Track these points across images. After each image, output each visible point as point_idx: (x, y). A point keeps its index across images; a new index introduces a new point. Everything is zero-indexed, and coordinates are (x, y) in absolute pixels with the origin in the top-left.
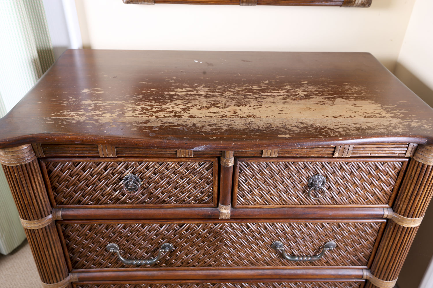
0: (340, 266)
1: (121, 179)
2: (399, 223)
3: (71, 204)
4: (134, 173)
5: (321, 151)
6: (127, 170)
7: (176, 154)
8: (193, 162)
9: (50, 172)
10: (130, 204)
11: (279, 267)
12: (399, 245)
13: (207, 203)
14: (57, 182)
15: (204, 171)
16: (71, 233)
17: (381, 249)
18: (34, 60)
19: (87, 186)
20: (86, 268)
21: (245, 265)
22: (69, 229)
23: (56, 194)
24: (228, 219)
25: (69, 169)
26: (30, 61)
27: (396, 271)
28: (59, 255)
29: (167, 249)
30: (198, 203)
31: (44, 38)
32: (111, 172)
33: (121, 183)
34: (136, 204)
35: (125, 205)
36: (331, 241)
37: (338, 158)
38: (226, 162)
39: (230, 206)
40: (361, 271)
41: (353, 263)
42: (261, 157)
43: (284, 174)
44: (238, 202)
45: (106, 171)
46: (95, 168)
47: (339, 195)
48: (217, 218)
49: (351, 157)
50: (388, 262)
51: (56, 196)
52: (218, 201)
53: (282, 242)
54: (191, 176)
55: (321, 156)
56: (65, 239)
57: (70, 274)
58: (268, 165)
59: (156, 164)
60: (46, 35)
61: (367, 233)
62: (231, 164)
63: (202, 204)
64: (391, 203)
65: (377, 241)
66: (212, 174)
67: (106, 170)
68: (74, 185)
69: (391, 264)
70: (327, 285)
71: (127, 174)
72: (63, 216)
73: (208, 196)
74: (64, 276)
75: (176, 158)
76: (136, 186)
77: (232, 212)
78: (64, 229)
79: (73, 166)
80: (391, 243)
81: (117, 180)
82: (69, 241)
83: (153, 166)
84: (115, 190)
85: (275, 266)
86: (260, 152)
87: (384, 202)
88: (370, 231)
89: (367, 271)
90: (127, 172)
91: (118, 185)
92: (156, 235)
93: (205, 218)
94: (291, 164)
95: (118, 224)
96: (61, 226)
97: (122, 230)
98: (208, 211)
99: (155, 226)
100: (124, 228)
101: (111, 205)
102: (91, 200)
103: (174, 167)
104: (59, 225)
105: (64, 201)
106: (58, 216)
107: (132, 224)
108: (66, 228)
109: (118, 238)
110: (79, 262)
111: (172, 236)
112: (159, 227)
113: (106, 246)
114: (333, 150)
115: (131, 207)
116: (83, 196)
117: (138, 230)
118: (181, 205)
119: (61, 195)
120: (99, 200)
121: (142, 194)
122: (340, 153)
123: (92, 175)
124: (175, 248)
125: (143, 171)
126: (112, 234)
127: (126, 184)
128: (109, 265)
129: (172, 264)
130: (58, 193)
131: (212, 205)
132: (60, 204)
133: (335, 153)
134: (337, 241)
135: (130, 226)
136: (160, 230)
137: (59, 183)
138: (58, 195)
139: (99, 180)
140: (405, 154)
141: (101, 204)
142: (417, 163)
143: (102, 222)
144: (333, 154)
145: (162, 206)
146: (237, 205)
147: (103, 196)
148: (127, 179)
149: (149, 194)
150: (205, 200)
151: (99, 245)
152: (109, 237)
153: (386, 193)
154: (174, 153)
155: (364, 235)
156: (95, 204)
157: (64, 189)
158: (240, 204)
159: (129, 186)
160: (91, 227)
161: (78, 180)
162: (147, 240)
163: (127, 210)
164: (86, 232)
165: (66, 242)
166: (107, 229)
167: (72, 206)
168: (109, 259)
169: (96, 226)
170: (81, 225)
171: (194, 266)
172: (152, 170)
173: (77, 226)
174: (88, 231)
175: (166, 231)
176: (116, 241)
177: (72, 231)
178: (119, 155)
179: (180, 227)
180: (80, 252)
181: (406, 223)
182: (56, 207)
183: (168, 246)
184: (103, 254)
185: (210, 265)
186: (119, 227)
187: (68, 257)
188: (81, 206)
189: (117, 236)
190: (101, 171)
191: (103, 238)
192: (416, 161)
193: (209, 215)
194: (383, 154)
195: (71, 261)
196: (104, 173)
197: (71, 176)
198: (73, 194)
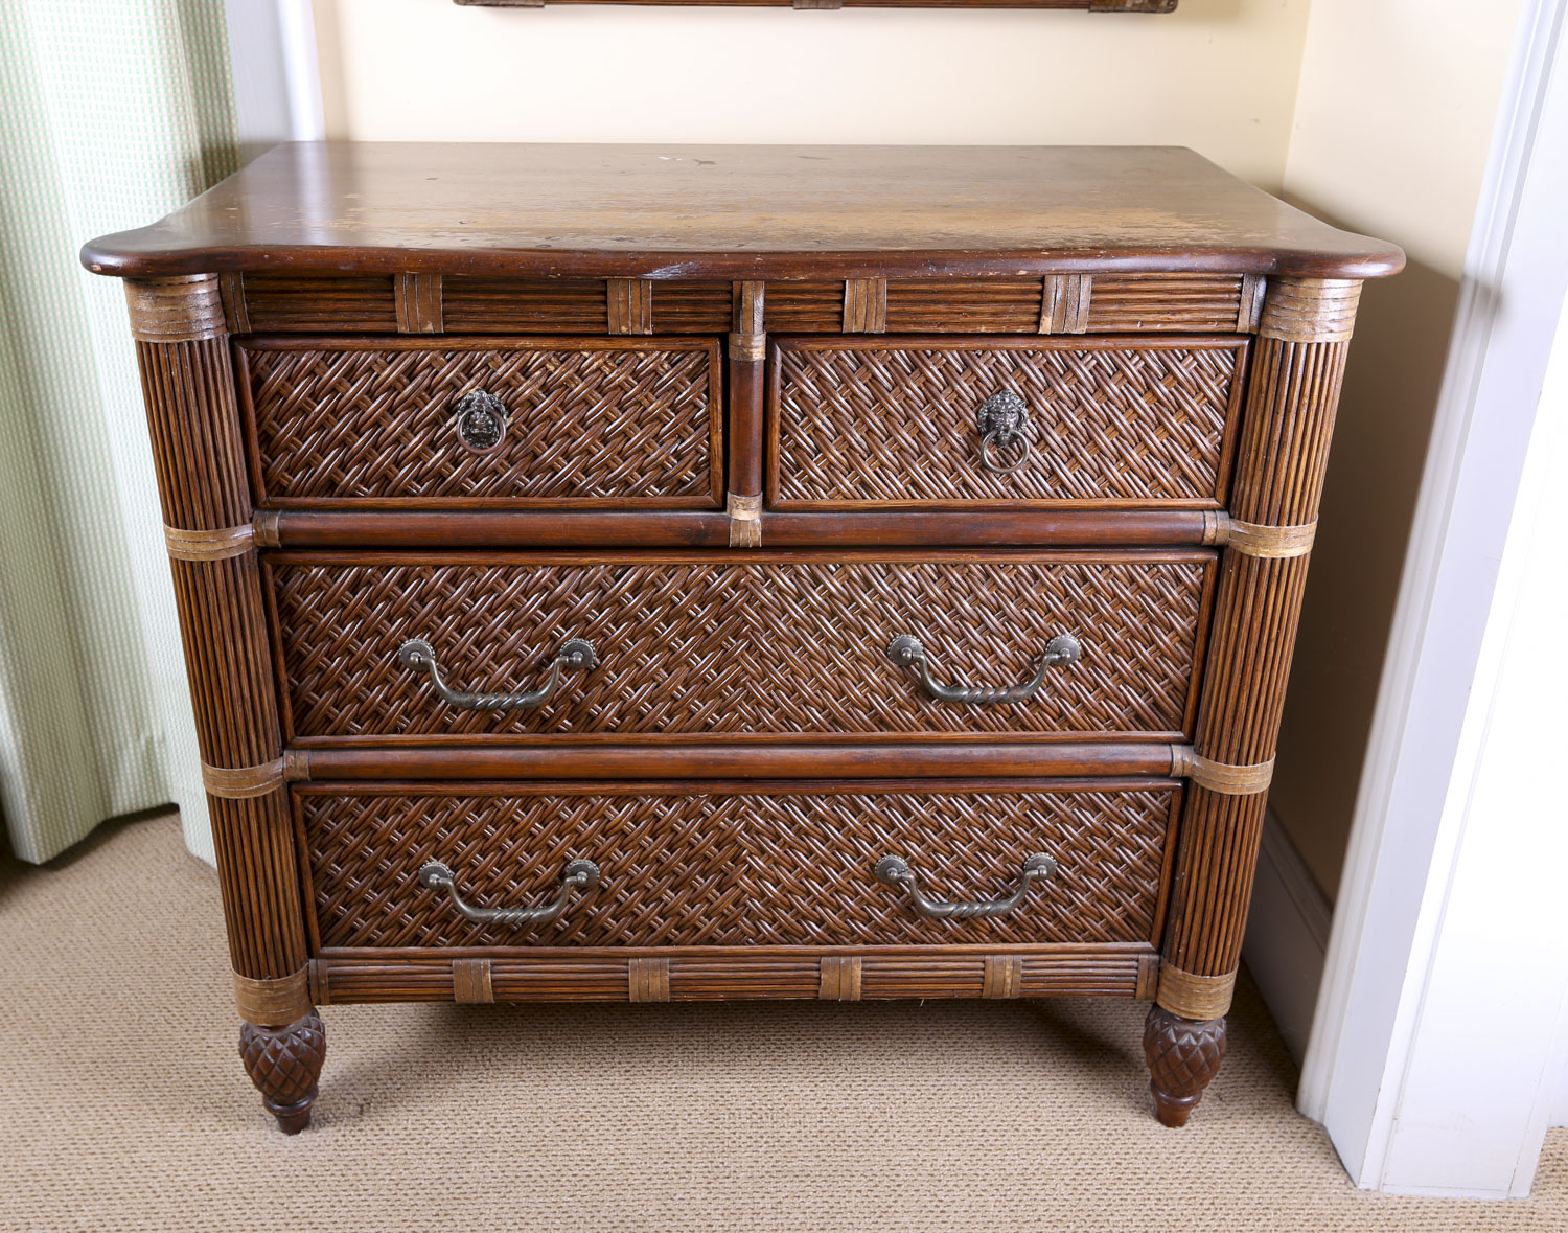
0: (1104, 733)
1: (450, 409)
2: (1249, 550)
3: (307, 495)
4: (487, 388)
5: (1004, 313)
6: (470, 379)
7: (606, 323)
8: (653, 351)
9: (258, 383)
10: (474, 495)
11: (915, 734)
12: (1256, 626)
13: (691, 491)
14: (274, 419)
15: (683, 383)
16: (301, 600)
17: (1214, 658)
18: (192, 165)
19: (356, 433)
20: (333, 734)
21: (814, 727)
22: (296, 582)
23: (269, 460)
24: (755, 549)
25: (312, 373)
27: (1262, 725)
28: (261, 671)
29: (577, 656)
30: (666, 494)
32: (426, 382)
33: (452, 420)
34: (492, 495)
35: (459, 500)
36: (1063, 633)
37: (1054, 335)
38: (743, 346)
39: (759, 498)
40: (1166, 748)
41: (1140, 721)
42: (840, 334)
43: (910, 392)
44: (781, 491)
45: (411, 381)
46: (384, 370)
47: (1069, 464)
48: (721, 542)
49: (1088, 335)
50: (1234, 692)
51: (268, 466)
52: (726, 488)
53: (918, 637)
54: (646, 397)
55: (1004, 329)
56: (281, 620)
57: (286, 753)
58: (862, 363)
59: (550, 360)
61: (1167, 602)
62: (758, 354)
63: (679, 498)
64: (1221, 493)
65: (1199, 632)
66: (707, 392)
67: (411, 379)
68: (321, 427)
69: (1244, 701)
70: (1068, 806)
71: (472, 391)
72: (282, 533)
73: (697, 469)
74: (272, 755)
75: (605, 336)
76: (492, 426)
77: (764, 521)
78: (281, 583)
79: (322, 364)
80: (1235, 626)
81: (440, 413)
82: (290, 628)
83: (542, 365)
84: (433, 446)
85: (903, 730)
86: (836, 318)
87: (1203, 492)
88: (1173, 594)
89: (1186, 748)
90: (469, 384)
91: (444, 428)
92: (546, 608)
93: (687, 542)
94: (924, 356)
95: (437, 567)
96: (274, 573)
97: (446, 588)
98: (696, 519)
99: (543, 575)
100: (454, 581)
101: (421, 498)
102: (364, 481)
103: (599, 369)
104: (268, 567)
105: (290, 482)
106: (268, 531)
107: (479, 566)
108: (286, 580)
109: (435, 618)
110: (315, 707)
111: (593, 614)
112: (554, 579)
113: (397, 647)
114: (1035, 308)
115: (477, 506)
116: (343, 466)
117: (492, 591)
118: (618, 500)
119: (281, 462)
120: (385, 479)
121: (508, 458)
122: (1056, 318)
123: (371, 394)
124: (602, 656)
125: (514, 382)
126: (416, 603)
127: (466, 421)
128: (404, 722)
129: (591, 718)
130: (274, 455)
131: (709, 498)
132: (276, 495)
133: (1044, 317)
134: (1083, 634)
135: (472, 574)
136: (559, 589)
137: (280, 419)
138: (273, 461)
139: (391, 410)
140: (1236, 322)
141: (391, 496)
142: (1270, 344)
143: (390, 557)
144: (1038, 323)
145: (564, 502)
146: (780, 498)
147: (398, 464)
148: (468, 406)
149: (528, 458)
150: (686, 483)
151: (378, 643)
152: (408, 614)
153: (1204, 459)
154: (602, 318)
155: (1158, 610)
156: (375, 494)
157: (292, 442)
158: (788, 498)
159: (474, 426)
160: (358, 576)
161: (333, 412)
162: (519, 628)
163: (464, 515)
164: (343, 594)
165: (283, 630)
166: (403, 583)
167: (310, 500)
168: (404, 696)
169: (373, 575)
170: (329, 568)
171: (658, 729)
172: (539, 378)
173: (317, 574)
174: (347, 593)
175: (574, 592)
176: (428, 628)
177: (303, 592)
178: (452, 328)
179: (617, 580)
180: (319, 669)
181: (1265, 546)
182: (265, 503)
183: (582, 649)
184: (385, 681)
185: (707, 727)
186: (439, 578)
187: (285, 687)
188: (334, 500)
189: (429, 612)
190: (398, 379)
191: (390, 619)
192: (1267, 339)
193: (701, 530)
194: (1177, 322)
195: (293, 703)
196: (405, 387)
197: (315, 396)
198: (314, 458)
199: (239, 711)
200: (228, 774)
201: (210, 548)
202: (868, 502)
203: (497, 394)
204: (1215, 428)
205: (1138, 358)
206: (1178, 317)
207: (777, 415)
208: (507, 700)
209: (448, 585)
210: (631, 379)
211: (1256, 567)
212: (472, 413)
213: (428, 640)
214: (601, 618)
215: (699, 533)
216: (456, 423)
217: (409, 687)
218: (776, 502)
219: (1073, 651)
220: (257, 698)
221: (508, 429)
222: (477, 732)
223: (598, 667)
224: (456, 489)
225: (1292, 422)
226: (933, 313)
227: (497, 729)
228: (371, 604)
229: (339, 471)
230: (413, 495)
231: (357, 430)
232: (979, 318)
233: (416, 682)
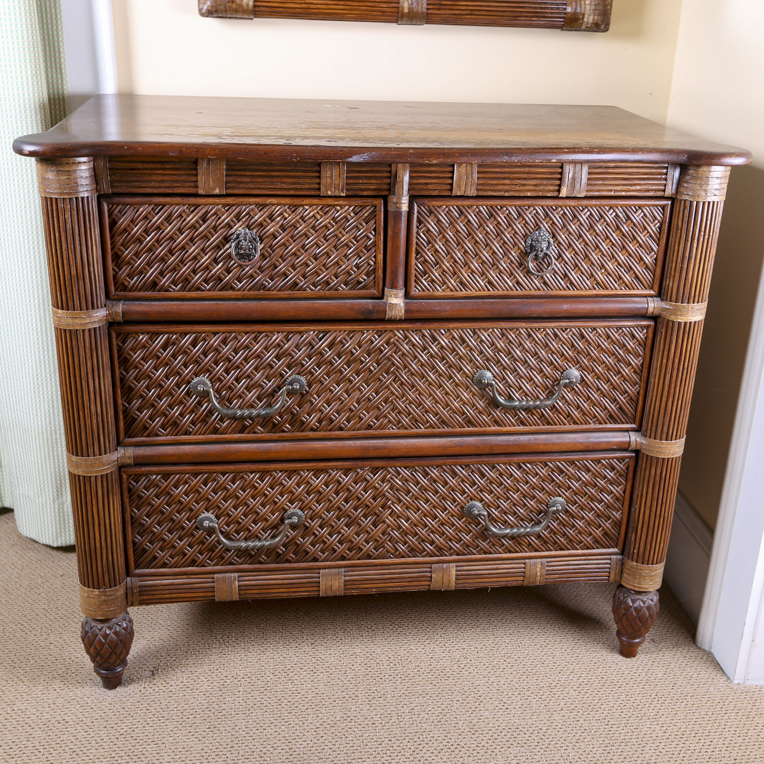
0: (592, 426)
1: (227, 239)
2: (672, 318)
3: (139, 291)
4: (248, 227)
5: (540, 185)
6: (239, 221)
7: (319, 189)
8: (345, 206)
9: (113, 223)
10: (239, 290)
11: (488, 429)
12: (677, 360)
13: (364, 287)
14: (122, 245)
15: (361, 225)
16: (133, 354)
17: (653, 380)
19: (170, 254)
20: (148, 436)
21: (431, 426)
22: (130, 343)
23: (118, 270)
24: (401, 321)
25: (146, 218)
26: (37, 106)
27: (679, 417)
29: (296, 386)
30: (350, 289)
31: (54, 75)
32: (213, 224)
33: (227, 246)
34: (249, 290)
35: (230, 293)
36: (570, 368)
37: (567, 198)
38: (397, 203)
39: (403, 291)
40: (626, 434)
41: (612, 418)
42: (450, 197)
43: (488, 229)
44: (415, 287)
45: (204, 223)
46: (189, 216)
47: (575, 271)
48: (381, 316)
49: (586, 198)
50: (664, 399)
51: (117, 273)
52: (384, 285)
53: (491, 371)
54: (340, 232)
55: (540, 194)
56: (120, 367)
57: (119, 448)
58: (462, 213)
59: (285, 211)
60: (59, 71)
61: (627, 349)
62: (405, 208)
63: (358, 291)
64: (656, 287)
65: (644, 366)
66: (375, 230)
67: (204, 221)
68: (149, 250)
69: (670, 403)
70: (573, 469)
71: (240, 229)
72: (124, 313)
73: (367, 275)
74: (112, 449)
75: (318, 196)
76: (252, 249)
77: (406, 304)
78: (121, 344)
79: (152, 212)
80: (665, 361)
81: (220, 242)
82: (125, 372)
83: (281, 214)
84: (216, 261)
85: (481, 427)
86: (449, 187)
87: (647, 286)
88: (631, 344)
89: (637, 433)
90: (238, 225)
91: (223, 250)
92: (278, 357)
93: (362, 317)
94: (496, 209)
95: (215, 334)
96: (117, 338)
97: (220, 346)
98: (367, 304)
99: (277, 338)
100: (224, 342)
101: (207, 292)
102: (174, 283)
103: (314, 216)
104: (114, 334)
105: (129, 283)
106: (116, 312)
107: (240, 333)
108: (124, 342)
109: (212, 364)
110: (138, 420)
111: (306, 360)
112: (284, 340)
113: (189, 382)
114: (558, 182)
115: (240, 297)
116: (162, 273)
117: (247, 347)
118: (322, 293)
119: (124, 271)
120: (187, 280)
121: (260, 268)
122: (569, 188)
123: (180, 231)
124: (310, 386)
125: (265, 223)
126: (201, 356)
127: (237, 247)
128: (191, 428)
129: (303, 423)
130: (120, 267)
131: (374, 291)
132: (120, 291)
133: (562, 187)
134: (582, 368)
135: (235, 338)
136: (286, 346)
137: (125, 245)
138: (120, 270)
139: (192, 240)
140: (664, 191)
141: (189, 291)
142: (683, 203)
143: (187, 328)
144: (559, 191)
145: (291, 294)
146: (414, 291)
147: (194, 272)
148: (238, 237)
149: (271, 268)
150: (361, 283)
151: (178, 380)
152: (197, 362)
153: (647, 267)
154: (317, 186)
155: (622, 354)
156: (180, 290)
157: (132, 259)
158: (419, 291)
159: (241, 249)
160: (168, 339)
161: (158, 241)
162: (262, 369)
163: (232, 302)
164: (158, 350)
165: (121, 373)
166: (194, 344)
167: (141, 294)
168: (192, 412)
169: (177, 339)
170: (150, 335)
171: (341, 429)
172: (279, 221)
173: (143, 339)
174: (160, 350)
175: (295, 348)
176: (208, 371)
177: (134, 350)
178: (230, 191)
179: (320, 340)
180: (141, 396)
181: (681, 315)
182: (114, 295)
183: (298, 381)
184: (181, 403)
185: (369, 427)
186: (215, 341)
187: (120, 408)
188: (155, 294)
189: (210, 360)
190: (197, 221)
191: (186, 365)
192: (681, 200)
193: (370, 310)
194: (633, 191)
195: (124, 418)
196: (201, 227)
197: (147, 232)
198: (145, 268)
199: (95, 422)
200: (86, 461)
201: (83, 322)
202: (464, 293)
203: (255, 231)
204: (653, 250)
205: (612, 211)
206: (634, 188)
207: (414, 243)
208: (255, 412)
209: (221, 344)
210: (332, 222)
211: (676, 327)
212: (241, 241)
213: (207, 377)
214: (309, 364)
215: (370, 312)
216: (230, 247)
217: (195, 407)
218: (412, 293)
219: (576, 378)
220: (105, 413)
221: (261, 250)
222: (235, 433)
223: (307, 392)
224: (229, 287)
225: (695, 245)
226: (502, 185)
227: (247, 431)
228: (174, 356)
229: (159, 276)
230: (203, 290)
231: (171, 252)
232: (527, 188)
233: (200, 404)
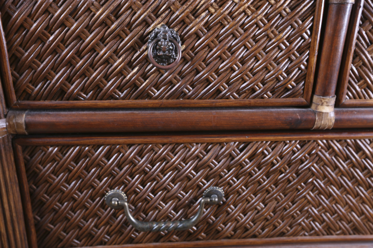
1: (143, 40)
3: (45, 100)
4: (168, 24)
6: (157, 17)
9: (7, 18)
10: (156, 98)
13: (292, 95)
14: (21, 46)
16: (42, 168)
19: (79, 56)
22: (39, 156)
23: (18, 75)
24: (327, 131)
28: (14, 215)
29: (215, 198)
30: (277, 97)
32: (128, 20)
33: (144, 47)
34: (168, 98)
35: (146, 101)
39: (334, 98)
44: (348, 94)
46: (98, 10)
48: (308, 126)
51: (17, 79)
52: (313, 93)
54: (272, 32)
56: (29, 181)
59: (212, 4)
63: (284, 99)
66: (311, 29)
67: (117, 17)
68: (54, 52)
71: (159, 26)
72: (27, 124)
73: (297, 81)
76: (172, 50)
77: (336, 113)
78: (29, 158)
79: (54, 5)
81: (136, 42)
82: (35, 185)
83: (207, 8)
84: (131, 65)
90: (156, 22)
91: (139, 53)
92: (196, 169)
93: (288, 127)
95: (130, 145)
96: (23, 151)
97: (136, 158)
98: (294, 113)
99: (196, 149)
100: (140, 154)
101: (121, 101)
102: (84, 90)
103: (244, 11)
104: (19, 147)
105: (33, 90)
106: (18, 124)
107: (156, 144)
108: (31, 156)
109: (128, 177)
110: (52, 233)
111: (224, 172)
112: (203, 151)
113: (103, 195)
115: (158, 106)
116: (70, 80)
117: (164, 159)
118: (247, 101)
119: (27, 76)
120: (98, 87)
121: (180, 73)
123: (89, 28)
124: (227, 196)
125: (187, 20)
126: (116, 168)
127: (154, 48)
128: (106, 238)
129: (218, 232)
130: (21, 71)
131: (302, 100)
132: (24, 99)
135: (152, 149)
136: (206, 157)
137: (25, 45)
138: (21, 76)
139: (103, 40)
141: (101, 99)
143: (101, 140)
145: (213, 103)
146: (346, 99)
147: (107, 77)
148: (156, 36)
149: (193, 73)
150: (290, 89)
151: (91, 193)
152: (111, 175)
156: (91, 98)
157: (34, 62)
158: (350, 98)
159: (160, 49)
160: (80, 152)
161: (63, 41)
162: (179, 181)
163: (148, 112)
164: (69, 163)
165: (31, 187)
166: (108, 156)
167: (47, 103)
168: (107, 223)
169: (89, 151)
170: (60, 147)
171: (255, 236)
172: (204, 18)
173: (52, 151)
174: (72, 163)
175: (215, 159)
176: (123, 183)
177: (43, 163)
179: (241, 151)
180: (54, 210)
182: (15, 105)
183: (217, 193)
184: (96, 215)
185: (282, 234)
186: (131, 152)
187: (32, 222)
188: (64, 103)
189: (125, 173)
190: (108, 17)
191: (100, 178)
193: (298, 120)
195: (37, 231)
196: (113, 23)
197: (49, 29)
198: (49, 74)
203: (176, 29)
207: (354, 43)
208: (172, 225)
209: (137, 157)
210: (264, 18)
212: (159, 40)
213: (122, 190)
214: (228, 176)
215: (298, 121)
216: (147, 49)
217: (110, 218)
218: (343, 101)
220: (11, 232)
221: (182, 52)
222: (151, 242)
223: (224, 203)
224: (145, 94)
227: (162, 240)
228: (87, 169)
229: (67, 83)
230: (117, 99)
231: (79, 54)
233: (115, 215)
